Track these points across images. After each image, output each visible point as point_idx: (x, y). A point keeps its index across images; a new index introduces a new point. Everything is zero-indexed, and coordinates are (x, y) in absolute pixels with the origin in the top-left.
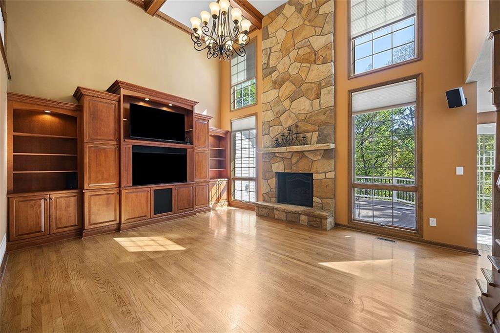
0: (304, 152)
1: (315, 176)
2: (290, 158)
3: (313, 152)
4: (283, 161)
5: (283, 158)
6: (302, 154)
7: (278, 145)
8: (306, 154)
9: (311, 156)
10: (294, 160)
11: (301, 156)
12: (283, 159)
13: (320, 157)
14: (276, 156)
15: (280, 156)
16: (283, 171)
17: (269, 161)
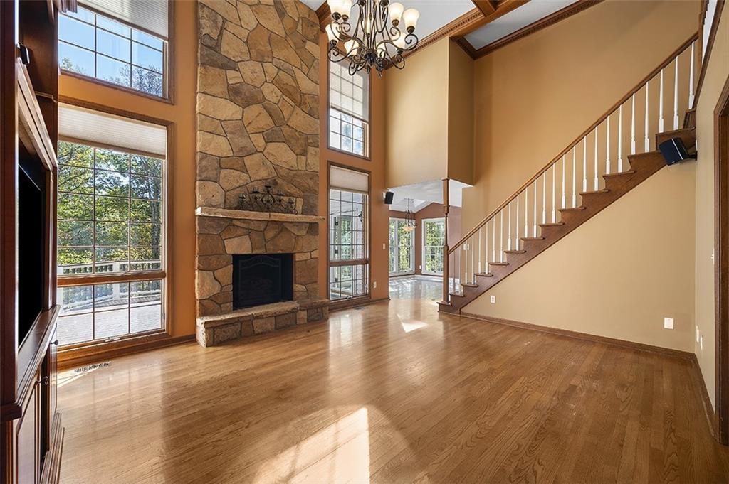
0: (284, 224)
1: (298, 257)
2: (262, 229)
3: (297, 224)
4: (249, 234)
5: (249, 229)
6: (281, 226)
7: (241, 205)
8: (288, 226)
9: (294, 230)
10: (270, 234)
11: (280, 228)
12: (249, 232)
13: (305, 232)
14: (234, 226)
15: (245, 226)
16: (250, 252)
17: (219, 235)
